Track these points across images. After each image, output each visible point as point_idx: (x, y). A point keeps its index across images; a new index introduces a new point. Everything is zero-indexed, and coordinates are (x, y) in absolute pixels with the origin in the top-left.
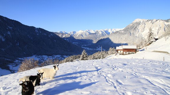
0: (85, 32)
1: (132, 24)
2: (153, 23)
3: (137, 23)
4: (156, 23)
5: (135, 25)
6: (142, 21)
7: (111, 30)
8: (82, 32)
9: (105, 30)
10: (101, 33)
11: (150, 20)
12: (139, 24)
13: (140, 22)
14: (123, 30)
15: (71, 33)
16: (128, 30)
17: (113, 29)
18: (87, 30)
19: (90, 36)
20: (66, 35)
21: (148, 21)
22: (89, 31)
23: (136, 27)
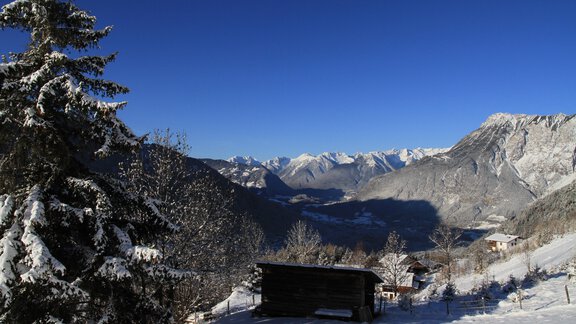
0: (318, 158)
1: (479, 133)
2: (554, 129)
3: (495, 128)
4: (564, 127)
5: (490, 134)
6: (514, 122)
7: (409, 154)
8: (311, 158)
9: (389, 152)
10: (372, 163)
11: (543, 118)
12: (504, 130)
13: (508, 124)
14: (447, 154)
15: (271, 162)
16: (465, 153)
17: (415, 151)
18: (326, 154)
19: (337, 173)
20: (255, 169)
21: (535, 119)
22: (334, 155)
23: (493, 143)
